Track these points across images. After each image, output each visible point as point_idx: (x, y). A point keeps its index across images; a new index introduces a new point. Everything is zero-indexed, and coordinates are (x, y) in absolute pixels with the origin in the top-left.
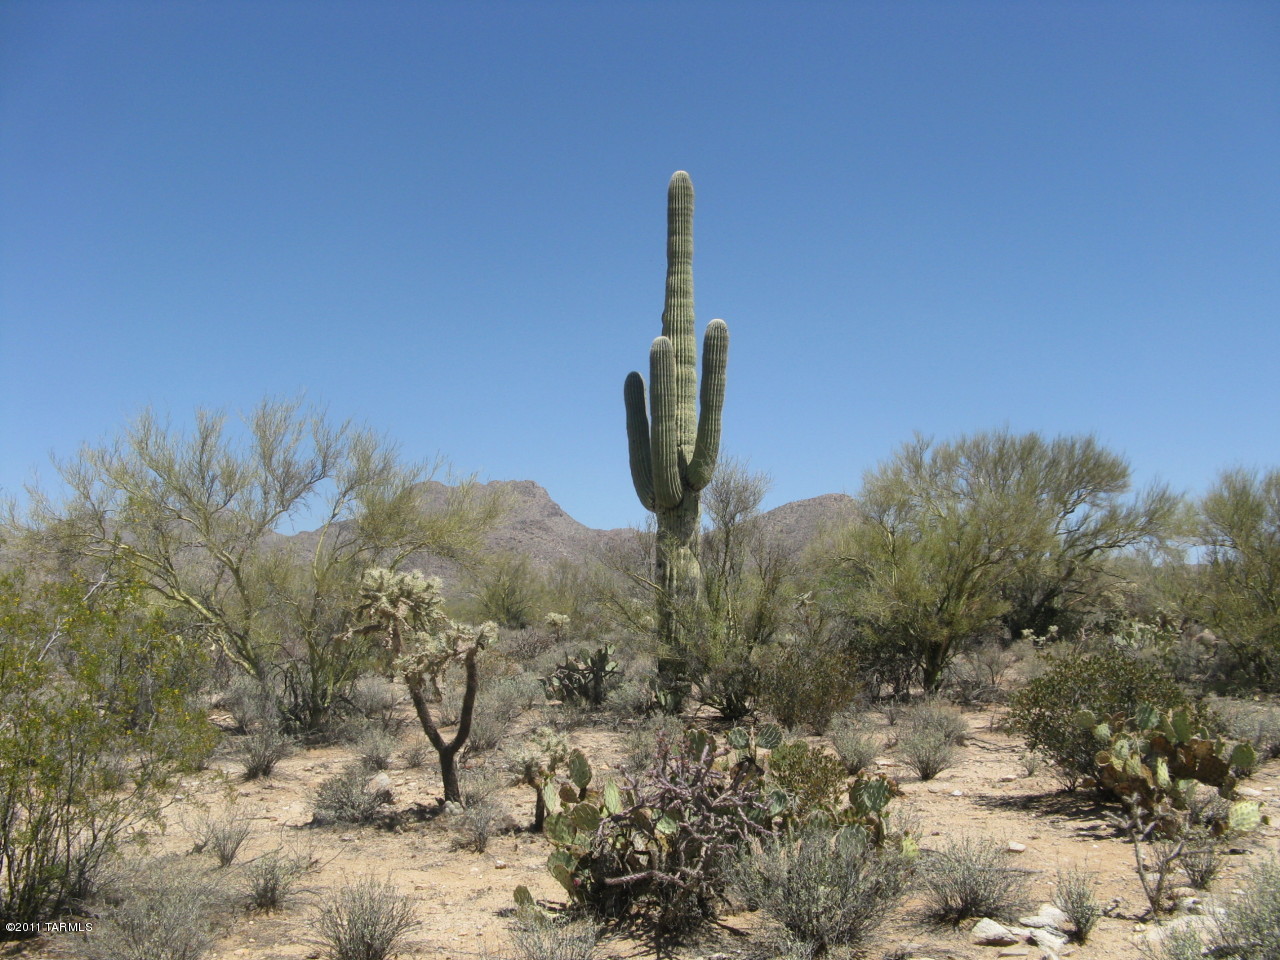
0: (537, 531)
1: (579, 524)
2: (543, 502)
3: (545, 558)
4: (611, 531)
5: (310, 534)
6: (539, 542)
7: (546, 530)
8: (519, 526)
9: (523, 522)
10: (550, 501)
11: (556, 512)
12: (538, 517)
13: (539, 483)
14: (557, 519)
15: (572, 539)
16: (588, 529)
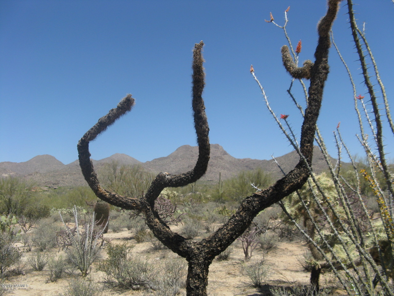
0: (219, 159)
1: (233, 157)
2: (221, 151)
3: (222, 168)
4: (243, 159)
5: (150, 162)
6: (220, 163)
7: (222, 159)
8: (214, 158)
9: (215, 157)
10: (223, 150)
11: (225, 153)
12: (220, 155)
13: (219, 145)
14: (225, 156)
15: (230, 162)
16: (235, 159)
